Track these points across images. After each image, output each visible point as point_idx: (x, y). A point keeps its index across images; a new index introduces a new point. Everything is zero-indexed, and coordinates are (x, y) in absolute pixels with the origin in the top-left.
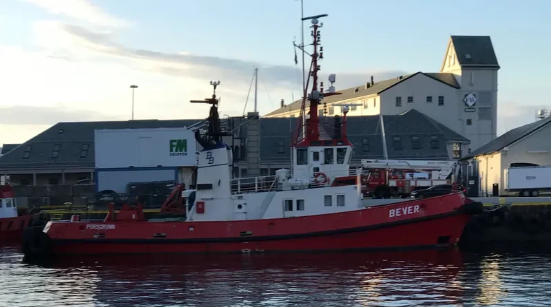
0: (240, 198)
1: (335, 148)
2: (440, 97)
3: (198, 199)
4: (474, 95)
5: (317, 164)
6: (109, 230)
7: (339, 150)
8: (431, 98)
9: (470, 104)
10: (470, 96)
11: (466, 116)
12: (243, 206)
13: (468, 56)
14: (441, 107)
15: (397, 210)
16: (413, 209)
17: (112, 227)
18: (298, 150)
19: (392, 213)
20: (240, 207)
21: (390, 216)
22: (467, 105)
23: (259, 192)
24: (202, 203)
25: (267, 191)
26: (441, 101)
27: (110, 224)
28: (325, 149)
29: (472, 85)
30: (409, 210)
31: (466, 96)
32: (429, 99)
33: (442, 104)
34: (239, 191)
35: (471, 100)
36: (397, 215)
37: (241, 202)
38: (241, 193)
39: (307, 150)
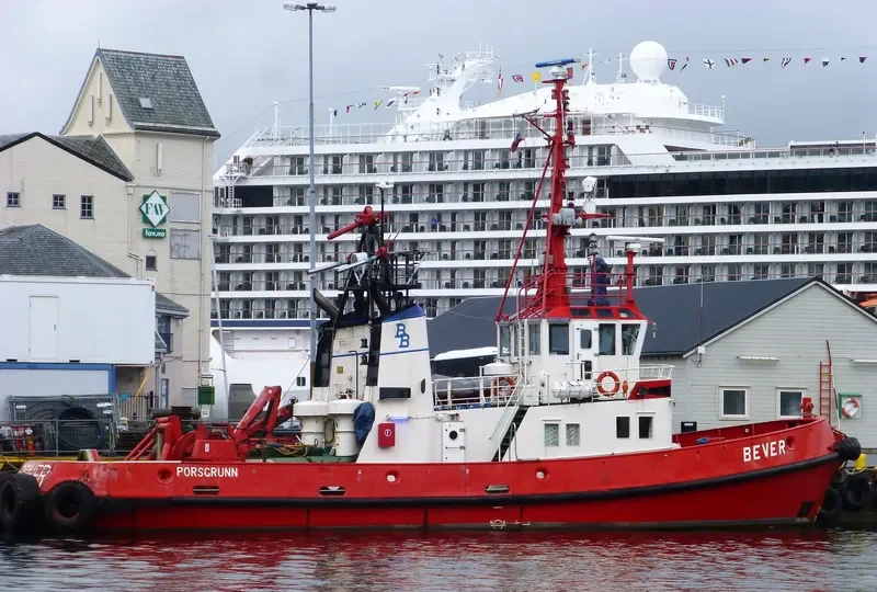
0: (454, 417)
1: (619, 324)
2: (84, 199)
3: (380, 418)
4: (164, 199)
5: (588, 355)
6: (226, 479)
7: (625, 327)
8: (62, 198)
9: (155, 219)
10: (155, 200)
11: (145, 249)
12: (460, 434)
13: (145, 102)
14: (88, 222)
15: (755, 447)
16: (776, 446)
17: (232, 472)
18: (551, 326)
19: (749, 454)
20: (453, 435)
21: (746, 460)
22: (146, 220)
23: (486, 406)
24: (392, 427)
25: (503, 405)
26: (87, 206)
27: (229, 465)
28: (600, 325)
29: (158, 173)
30: (772, 449)
31: (146, 198)
32: (59, 201)
33: (90, 214)
34: (450, 404)
35: (158, 210)
36: (755, 458)
37: (456, 427)
38: (454, 408)
39: (567, 325)
